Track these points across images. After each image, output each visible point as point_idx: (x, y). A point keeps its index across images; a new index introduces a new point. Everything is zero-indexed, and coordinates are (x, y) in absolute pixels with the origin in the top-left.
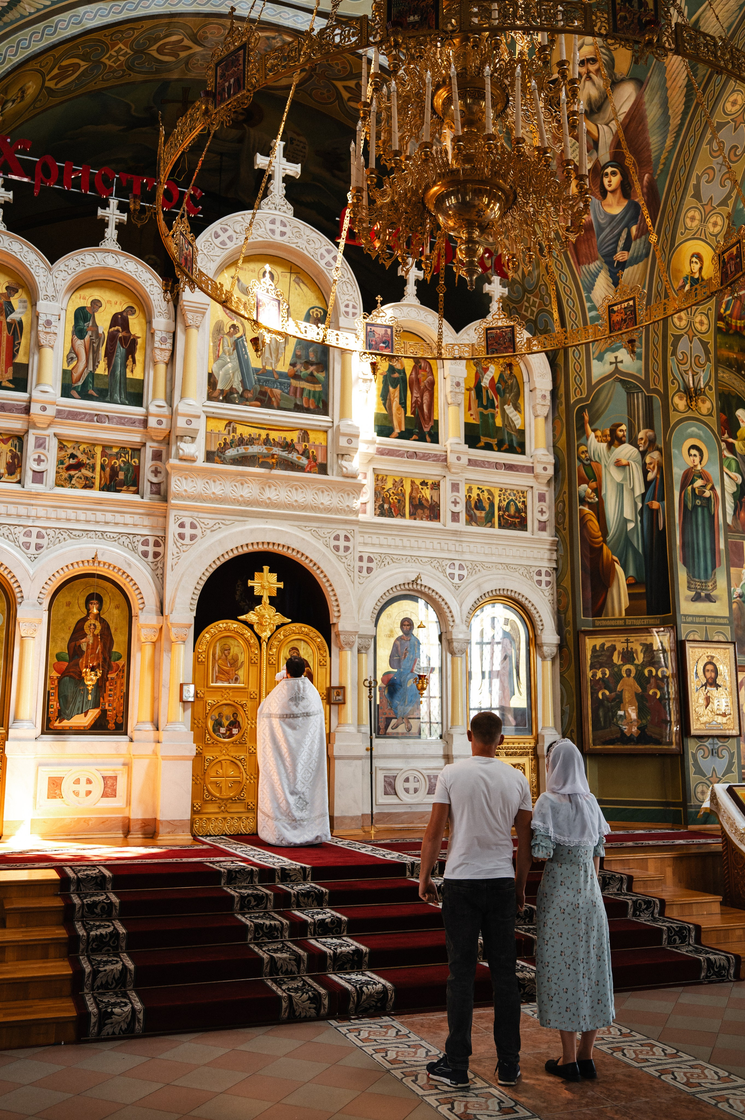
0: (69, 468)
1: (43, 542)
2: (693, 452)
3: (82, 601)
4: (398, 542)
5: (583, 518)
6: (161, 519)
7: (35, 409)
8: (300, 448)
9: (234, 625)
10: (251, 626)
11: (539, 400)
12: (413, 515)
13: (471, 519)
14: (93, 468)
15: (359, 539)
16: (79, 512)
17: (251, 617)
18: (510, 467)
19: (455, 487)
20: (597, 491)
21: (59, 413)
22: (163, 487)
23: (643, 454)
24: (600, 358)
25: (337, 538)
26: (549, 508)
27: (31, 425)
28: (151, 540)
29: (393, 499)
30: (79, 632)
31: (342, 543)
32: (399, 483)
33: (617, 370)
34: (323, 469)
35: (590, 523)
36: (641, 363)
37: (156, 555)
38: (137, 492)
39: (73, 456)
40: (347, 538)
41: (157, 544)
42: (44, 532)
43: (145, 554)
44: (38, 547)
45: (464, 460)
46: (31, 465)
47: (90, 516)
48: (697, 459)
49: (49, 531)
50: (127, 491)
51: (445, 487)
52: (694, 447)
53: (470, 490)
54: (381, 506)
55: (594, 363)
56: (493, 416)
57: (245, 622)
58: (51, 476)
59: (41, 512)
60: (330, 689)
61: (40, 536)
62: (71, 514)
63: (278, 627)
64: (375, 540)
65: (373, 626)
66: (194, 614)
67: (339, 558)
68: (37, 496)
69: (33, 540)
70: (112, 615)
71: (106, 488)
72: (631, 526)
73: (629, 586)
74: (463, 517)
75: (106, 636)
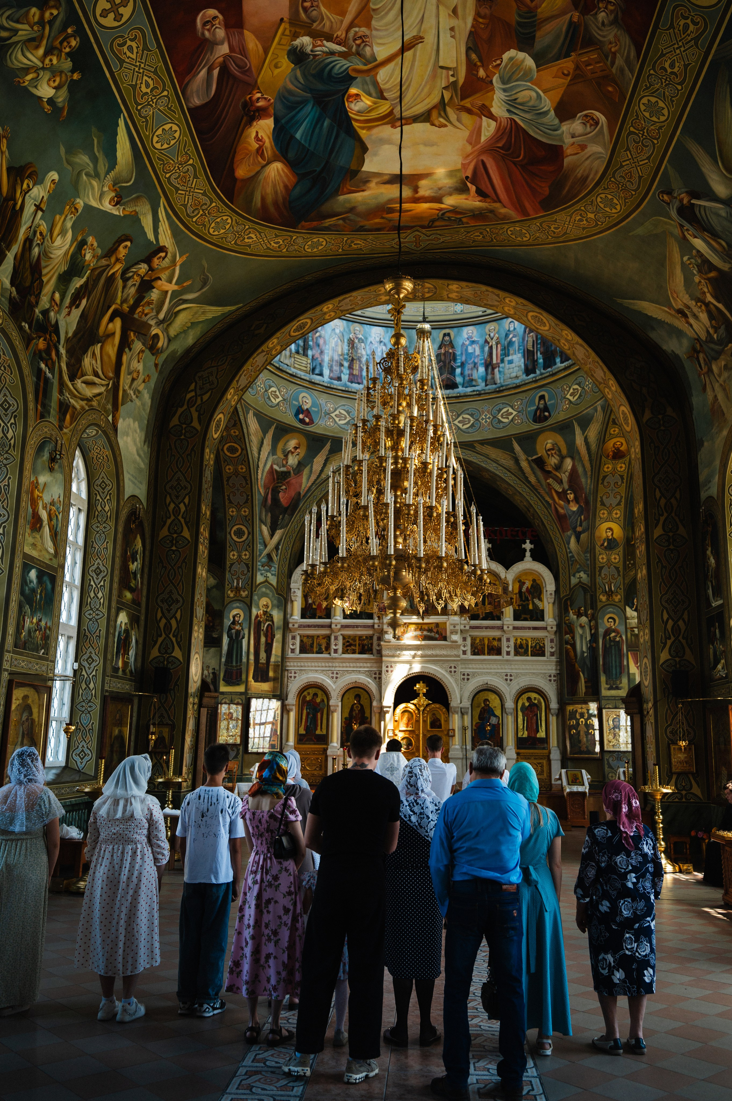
0: (347, 646)
1: (338, 676)
2: (610, 620)
3: (353, 697)
4: (481, 666)
5: (567, 651)
6: (380, 664)
7: (333, 626)
8: (435, 630)
9: (409, 705)
10: (415, 705)
11: (549, 596)
12: (489, 654)
13: (517, 653)
14: (355, 645)
15: (460, 666)
16: (351, 663)
17: (416, 701)
18: (535, 628)
19: (508, 640)
20: (573, 638)
21: (342, 626)
22: (380, 652)
23: (590, 621)
24: (574, 576)
25: (451, 667)
26: (556, 645)
27: (332, 631)
29: (479, 647)
30: (352, 709)
31: (453, 669)
32: (482, 640)
33: (580, 582)
34: (445, 639)
35: (570, 653)
36: (589, 579)
37: (378, 678)
38: (372, 654)
39: (348, 642)
40: (455, 667)
41: (378, 674)
42: (338, 672)
43: (375, 678)
44: (337, 678)
45: (511, 628)
46: (333, 647)
47: (355, 665)
48: (612, 624)
49: (340, 671)
50: (368, 653)
51: (504, 640)
52: (610, 618)
53: (516, 640)
54: (474, 651)
55: (572, 577)
56: (528, 605)
57: (413, 704)
58: (340, 650)
59: (337, 665)
60: (449, 730)
61: (337, 674)
62: (348, 664)
63: (428, 705)
64: (470, 666)
65: (470, 703)
66: (393, 701)
67: (452, 676)
68: (336, 658)
69: (335, 675)
70: (364, 701)
71: (360, 653)
72: (586, 654)
73: (585, 682)
74: (512, 653)
75: (362, 710)
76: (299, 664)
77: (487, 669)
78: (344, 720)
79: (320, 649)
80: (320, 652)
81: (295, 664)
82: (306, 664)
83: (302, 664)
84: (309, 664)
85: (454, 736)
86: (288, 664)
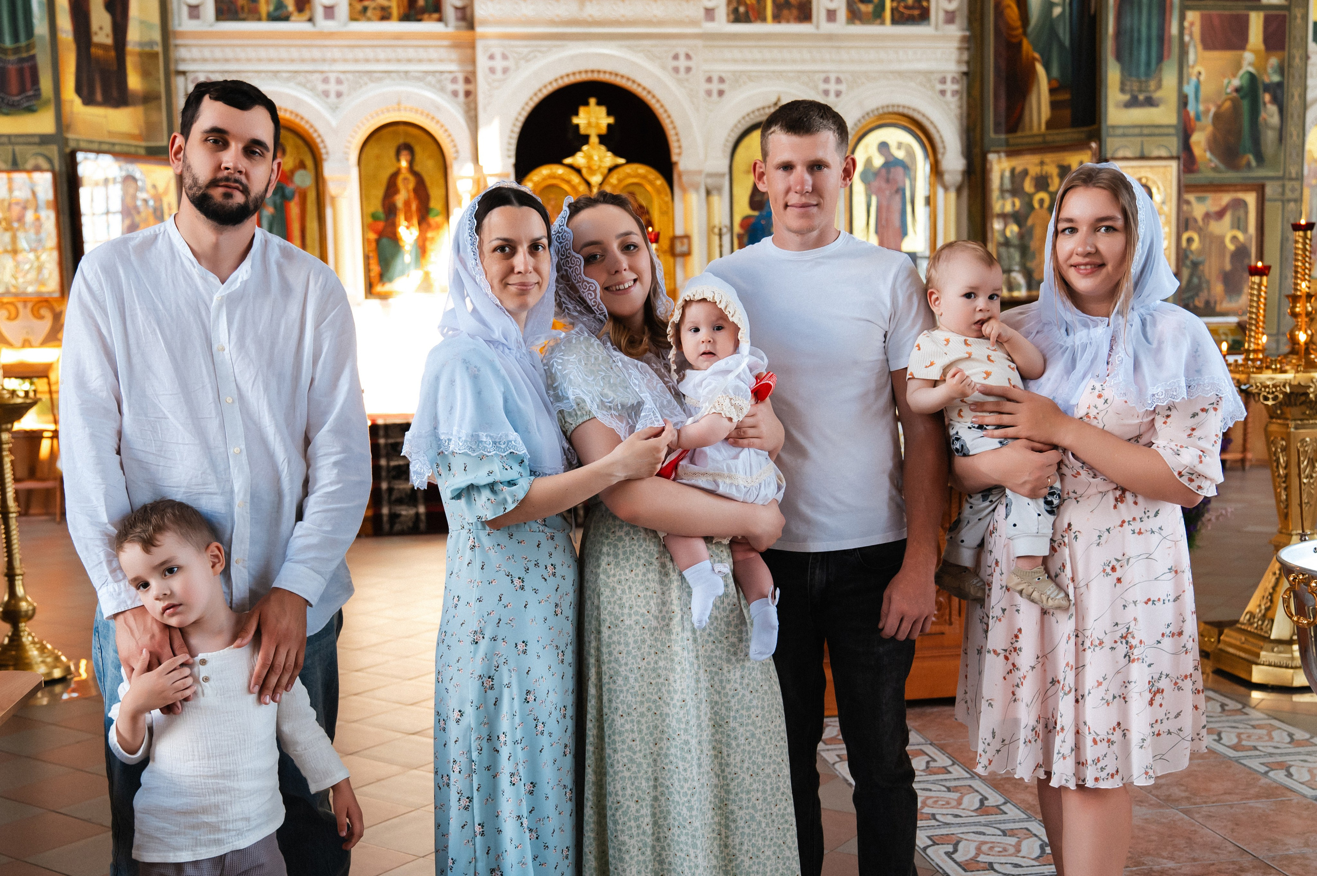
1: (344, 88)
3: (392, 153)
4: (755, 54)
5: (998, 6)
6: (469, 51)
9: (559, 170)
10: (578, 171)
12: (777, 18)
13: (854, 17)
15: (700, 55)
16: (379, 50)
17: (579, 159)
22: (468, 11)
25: (676, 57)
28: (461, 77)
30: (391, 188)
31: (682, 63)
35: (1008, 12)
37: (468, 94)
38: (440, 20)
40: (688, 57)
41: (467, 81)
42: (342, 76)
43: (455, 94)
44: (339, 95)
47: (389, 53)
49: (350, 76)
50: (430, 19)
57: (571, 166)
58: (343, 10)
59: (337, 53)
60: (673, 239)
61: (339, 82)
62: (370, 53)
63: (611, 170)
64: (728, 54)
65: (726, 162)
66: (512, 160)
67: (680, 82)
68: (331, 35)
69: (333, 87)
70: (427, 166)
71: (405, 18)
72: (1057, 11)
73: (1052, 91)
74: (842, 14)
75: (421, 192)
76: (218, 53)
77: (774, 61)
78: (370, 220)
79: (280, 6)
80: (279, 15)
81: (207, 53)
82: (241, 53)
83: (229, 53)
84: (252, 53)
85: (687, 254)
86: (183, 53)
